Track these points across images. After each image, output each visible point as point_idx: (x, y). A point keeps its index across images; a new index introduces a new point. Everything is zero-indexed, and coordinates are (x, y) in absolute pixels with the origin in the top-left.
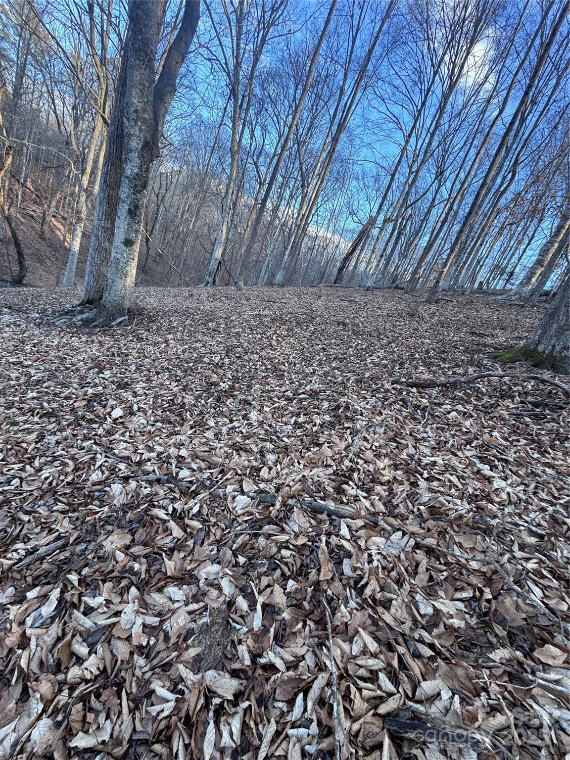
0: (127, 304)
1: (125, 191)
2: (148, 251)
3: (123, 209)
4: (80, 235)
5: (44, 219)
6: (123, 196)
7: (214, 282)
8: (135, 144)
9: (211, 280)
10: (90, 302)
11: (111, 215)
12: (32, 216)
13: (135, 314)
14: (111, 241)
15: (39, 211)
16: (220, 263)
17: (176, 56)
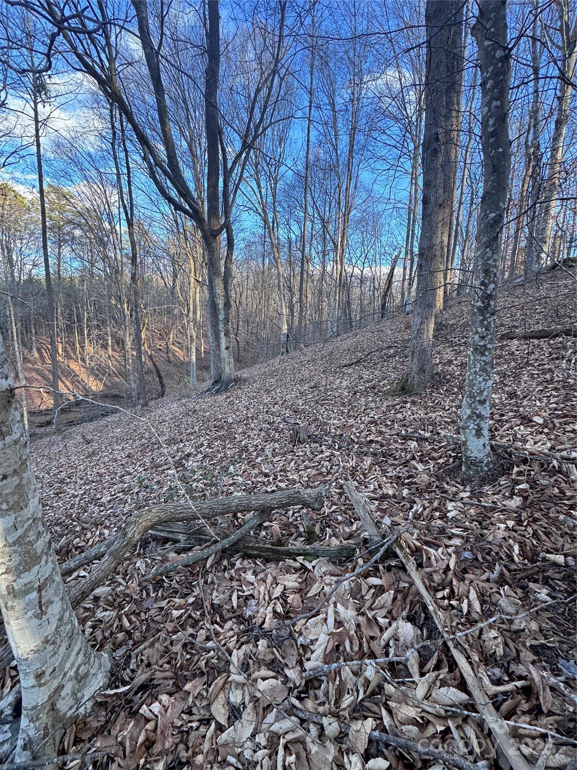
0: (233, 377)
1: (221, 326)
2: (238, 345)
3: (222, 334)
4: (194, 351)
5: (168, 348)
6: (221, 329)
7: (287, 351)
8: (221, 306)
9: (285, 350)
10: (216, 382)
11: (217, 339)
12: (160, 349)
13: (237, 380)
14: (220, 350)
15: (163, 343)
16: (288, 336)
17: (228, 261)
